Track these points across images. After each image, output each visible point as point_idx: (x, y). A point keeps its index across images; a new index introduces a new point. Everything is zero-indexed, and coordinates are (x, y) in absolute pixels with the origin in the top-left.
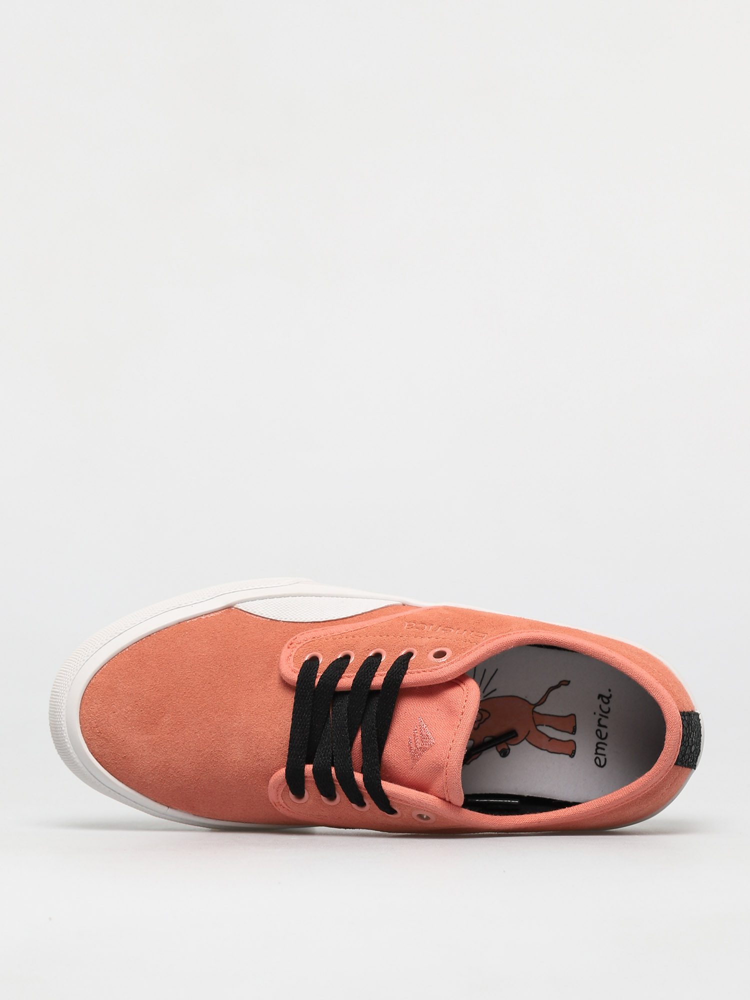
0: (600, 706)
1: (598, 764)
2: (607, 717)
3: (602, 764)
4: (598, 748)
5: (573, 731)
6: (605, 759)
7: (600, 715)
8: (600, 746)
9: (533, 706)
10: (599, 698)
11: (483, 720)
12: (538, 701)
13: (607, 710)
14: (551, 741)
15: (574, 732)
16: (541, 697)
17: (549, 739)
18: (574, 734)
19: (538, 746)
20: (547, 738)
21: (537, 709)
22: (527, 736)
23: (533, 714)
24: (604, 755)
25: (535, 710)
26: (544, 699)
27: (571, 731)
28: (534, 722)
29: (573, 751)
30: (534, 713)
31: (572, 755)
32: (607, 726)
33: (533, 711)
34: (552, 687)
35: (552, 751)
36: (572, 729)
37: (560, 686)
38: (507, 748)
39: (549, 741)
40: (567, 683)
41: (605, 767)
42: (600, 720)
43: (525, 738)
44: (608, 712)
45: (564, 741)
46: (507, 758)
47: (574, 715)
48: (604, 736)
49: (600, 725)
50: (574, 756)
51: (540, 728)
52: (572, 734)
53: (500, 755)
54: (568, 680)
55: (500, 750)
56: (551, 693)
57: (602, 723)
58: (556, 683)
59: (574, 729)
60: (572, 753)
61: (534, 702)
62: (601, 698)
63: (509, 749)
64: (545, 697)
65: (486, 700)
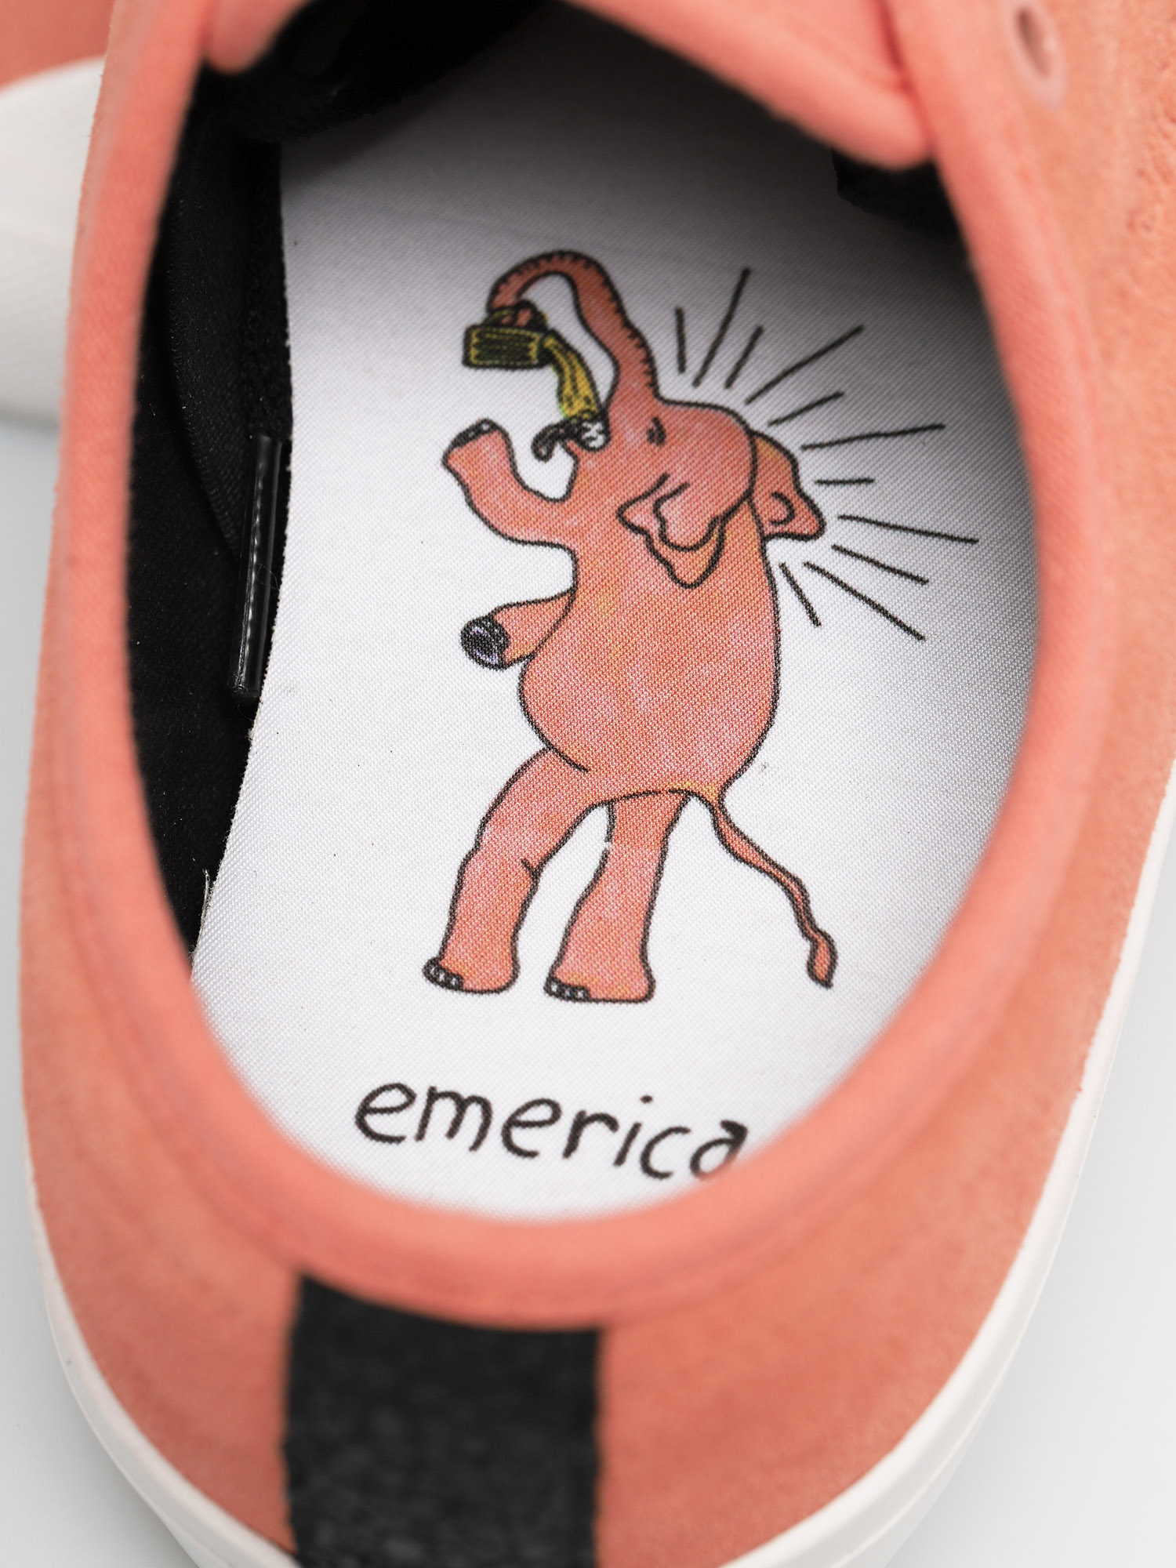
0: (683, 1130)
1: (378, 1103)
2: (620, 1159)
3: (374, 1122)
4: (462, 1104)
5: (562, 986)
6: (399, 1140)
7: (635, 1129)
8: (474, 1113)
9: (712, 798)
10: (728, 1125)
11: (664, 551)
12: (738, 820)
13: (657, 1162)
14: (522, 871)
15: (560, 988)
16: (758, 841)
17: (534, 863)
18: (547, 989)
19: (502, 809)
20: (541, 852)
21: (695, 815)
22: (560, 753)
23: (673, 791)
24: (420, 1136)
25: (694, 803)
26: (750, 854)
27: (563, 975)
28: (627, 797)
29: (459, 977)
30: (676, 800)
31: (440, 973)
32: (575, 1155)
33: (689, 794)
34: (806, 900)
35: (469, 869)
36: (573, 980)
37: (805, 934)
38: (510, 654)
39: (525, 863)
40: (821, 969)
41: (358, 1134)
42: (612, 1123)
43: (550, 746)
44: (647, 1168)
45: (514, 937)
46: (461, 654)
47: (648, 996)
48: (520, 1137)
49: (581, 1121)
50: (433, 980)
51: (598, 819)
52: (551, 978)
53: (477, 622)
54: (836, 979)
55: (500, 619)
56: (777, 890)
57: (594, 1133)
58: (823, 918)
59: (574, 989)
60: (449, 975)
61: (739, 802)
62: (724, 1134)
63: (502, 666)
64: (761, 862)
65: (769, 573)
